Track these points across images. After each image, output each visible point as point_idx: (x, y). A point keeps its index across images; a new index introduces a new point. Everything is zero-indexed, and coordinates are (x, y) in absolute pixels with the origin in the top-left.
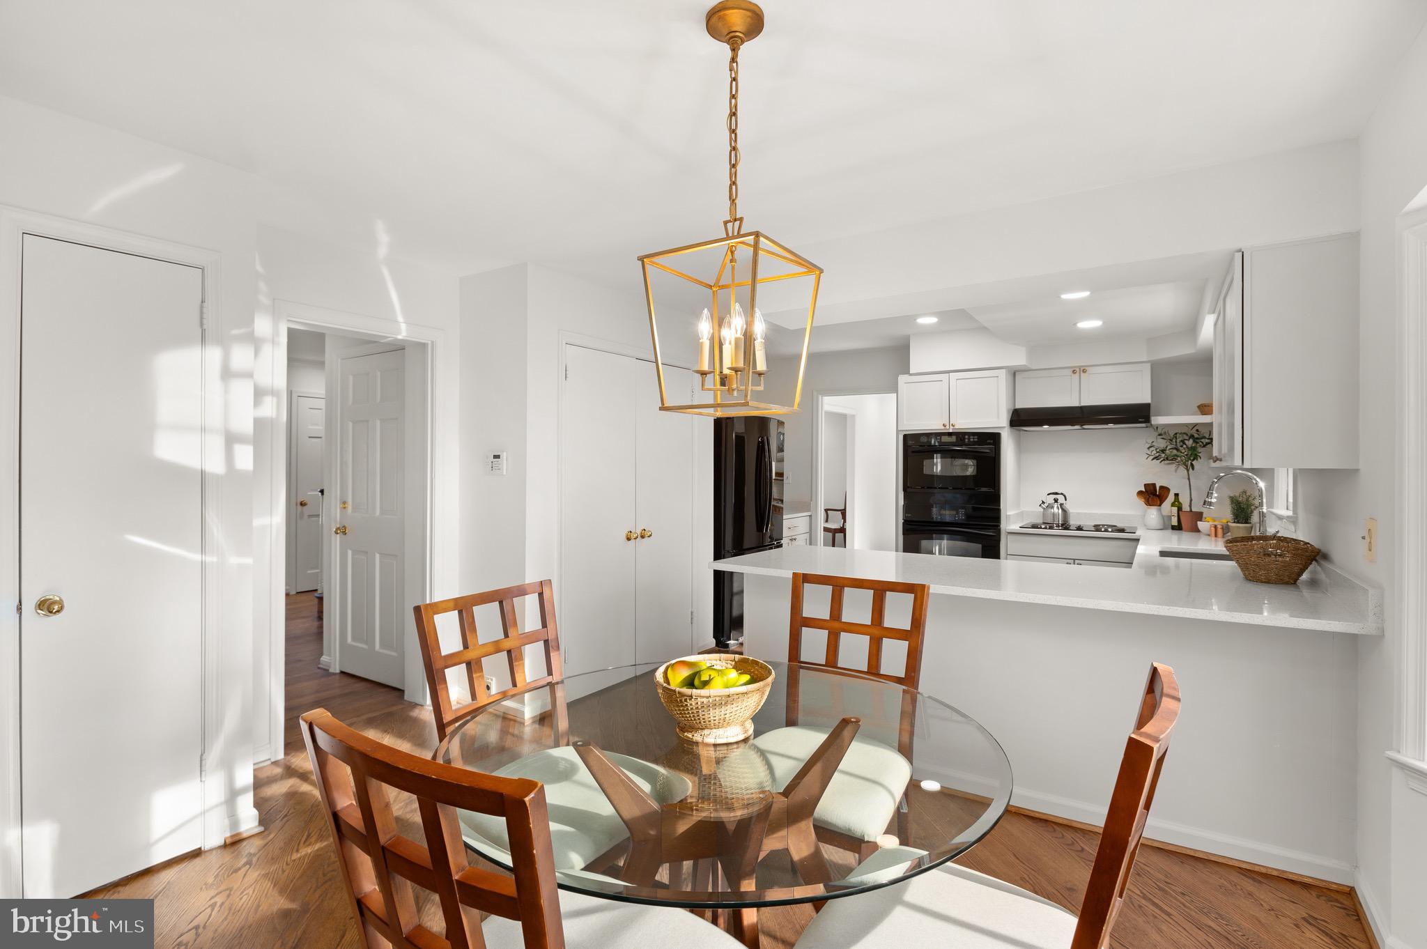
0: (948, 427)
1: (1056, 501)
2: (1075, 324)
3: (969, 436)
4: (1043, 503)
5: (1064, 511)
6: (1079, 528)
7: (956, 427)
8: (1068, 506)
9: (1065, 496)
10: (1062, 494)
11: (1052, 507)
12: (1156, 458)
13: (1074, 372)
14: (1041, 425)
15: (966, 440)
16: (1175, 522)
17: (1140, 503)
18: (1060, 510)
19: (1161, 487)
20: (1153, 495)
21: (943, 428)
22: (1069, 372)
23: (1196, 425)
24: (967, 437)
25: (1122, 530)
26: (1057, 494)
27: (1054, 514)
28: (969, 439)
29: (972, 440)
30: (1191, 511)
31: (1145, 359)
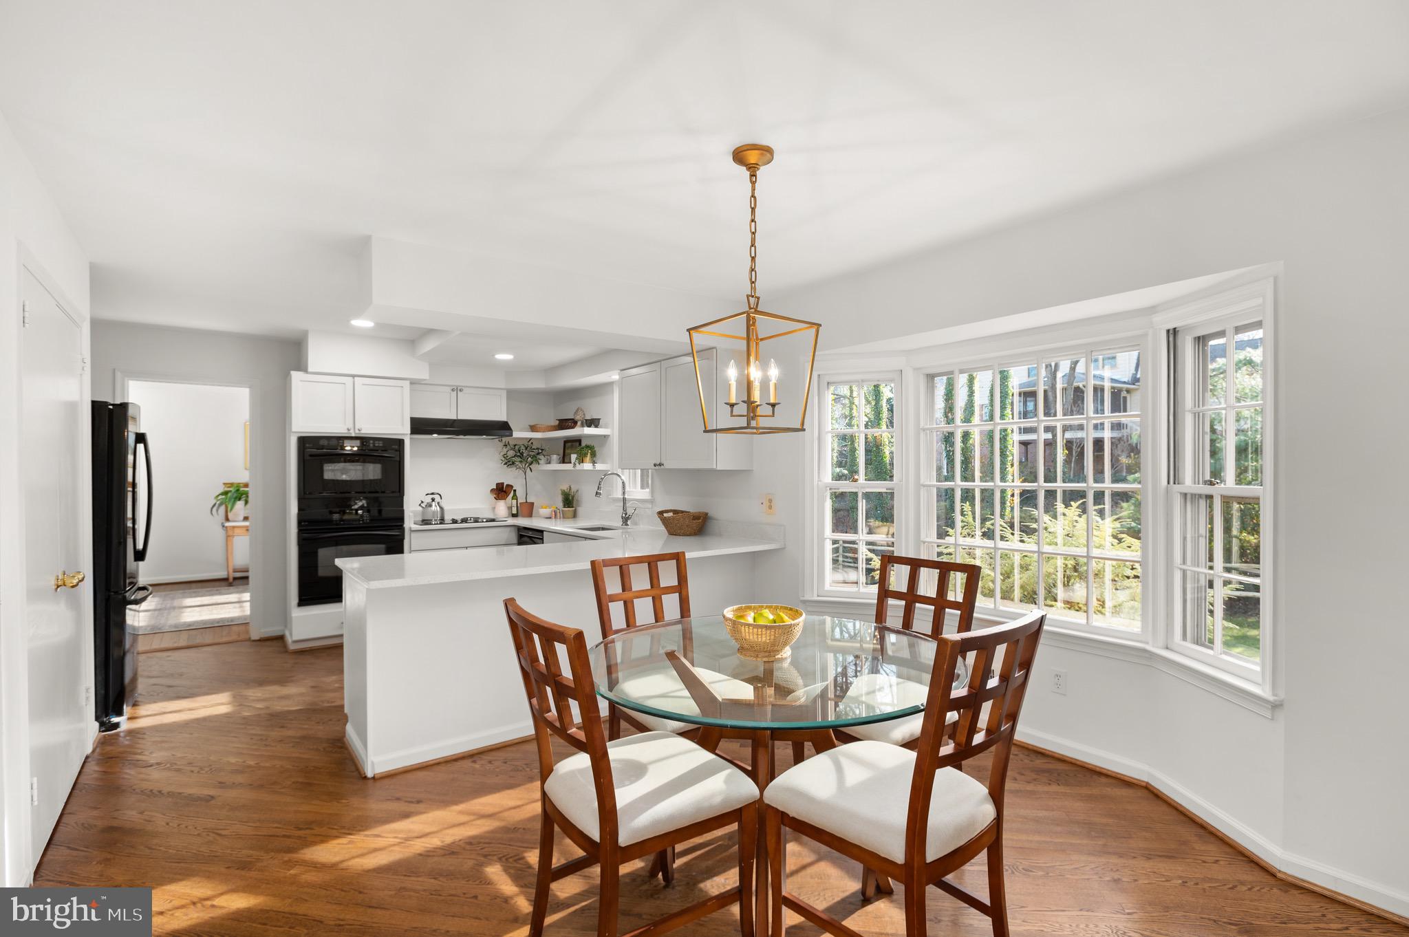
0: (351, 431)
1: (433, 500)
2: (493, 355)
3: (374, 441)
4: (422, 502)
5: (441, 508)
6: (454, 521)
7: (362, 432)
8: (443, 504)
9: (440, 495)
10: (438, 494)
11: (431, 506)
12: (506, 464)
13: (453, 390)
14: (431, 433)
15: (371, 445)
16: (514, 511)
17: (492, 497)
18: (438, 507)
19: (508, 485)
20: (501, 491)
21: (346, 431)
22: (449, 389)
23: (531, 439)
24: (371, 442)
25: (493, 520)
26: (432, 494)
27: (434, 512)
28: (374, 443)
29: (377, 445)
30: (526, 502)
31: (503, 387)
